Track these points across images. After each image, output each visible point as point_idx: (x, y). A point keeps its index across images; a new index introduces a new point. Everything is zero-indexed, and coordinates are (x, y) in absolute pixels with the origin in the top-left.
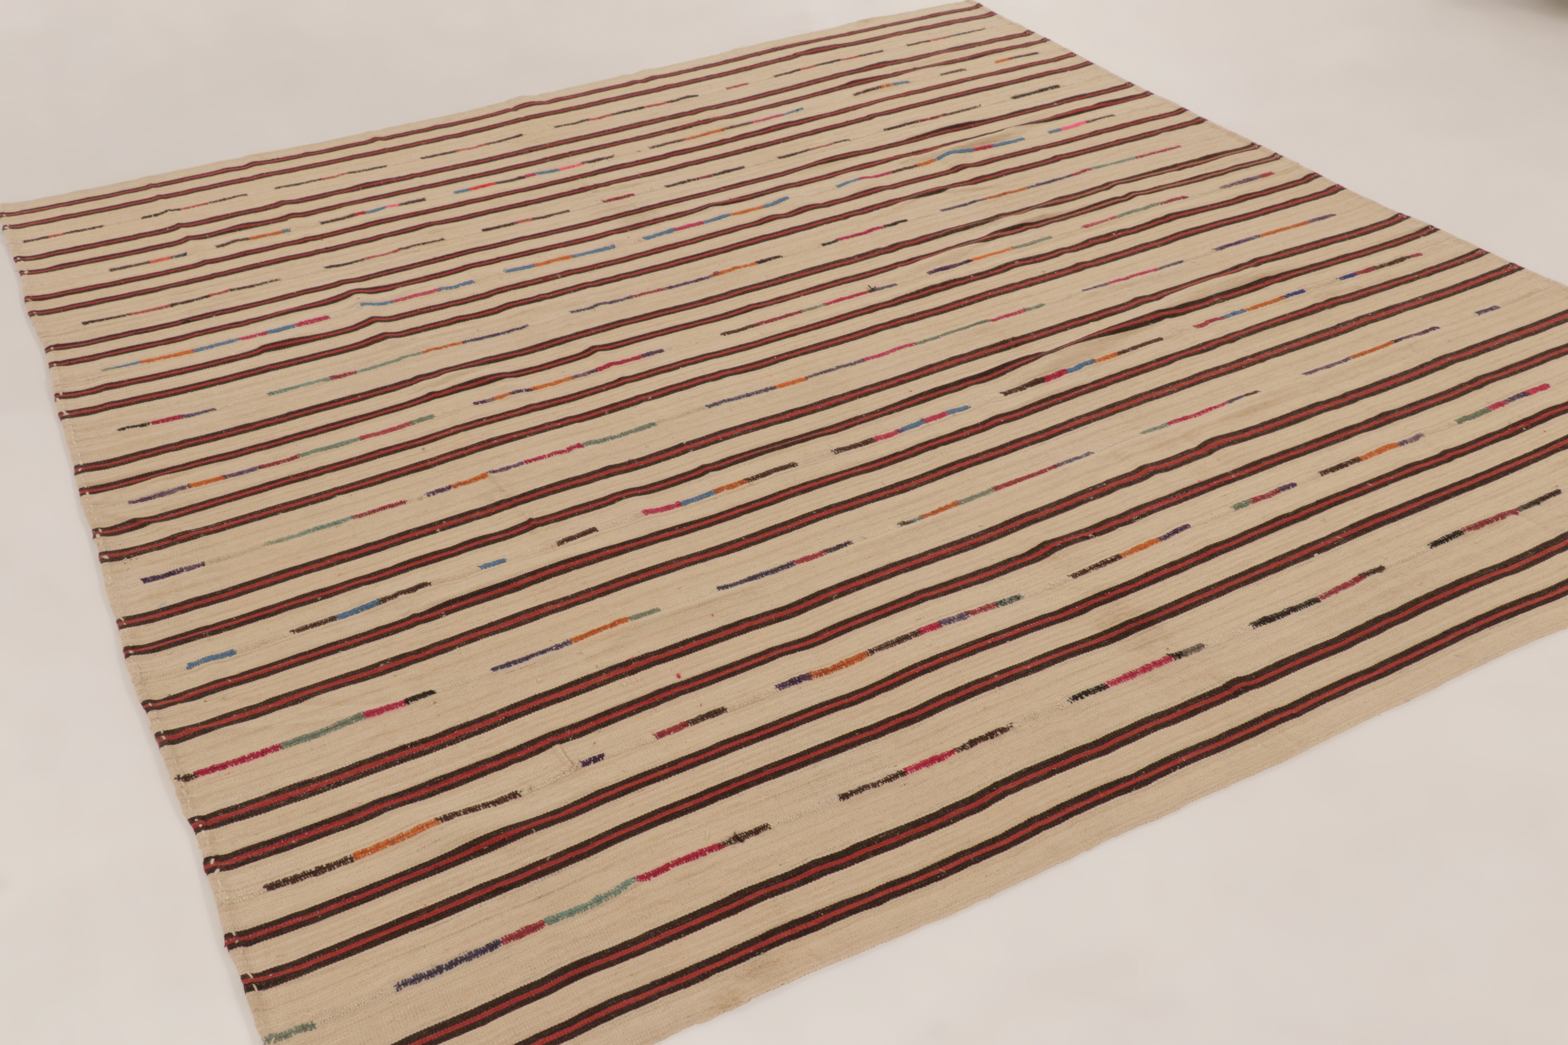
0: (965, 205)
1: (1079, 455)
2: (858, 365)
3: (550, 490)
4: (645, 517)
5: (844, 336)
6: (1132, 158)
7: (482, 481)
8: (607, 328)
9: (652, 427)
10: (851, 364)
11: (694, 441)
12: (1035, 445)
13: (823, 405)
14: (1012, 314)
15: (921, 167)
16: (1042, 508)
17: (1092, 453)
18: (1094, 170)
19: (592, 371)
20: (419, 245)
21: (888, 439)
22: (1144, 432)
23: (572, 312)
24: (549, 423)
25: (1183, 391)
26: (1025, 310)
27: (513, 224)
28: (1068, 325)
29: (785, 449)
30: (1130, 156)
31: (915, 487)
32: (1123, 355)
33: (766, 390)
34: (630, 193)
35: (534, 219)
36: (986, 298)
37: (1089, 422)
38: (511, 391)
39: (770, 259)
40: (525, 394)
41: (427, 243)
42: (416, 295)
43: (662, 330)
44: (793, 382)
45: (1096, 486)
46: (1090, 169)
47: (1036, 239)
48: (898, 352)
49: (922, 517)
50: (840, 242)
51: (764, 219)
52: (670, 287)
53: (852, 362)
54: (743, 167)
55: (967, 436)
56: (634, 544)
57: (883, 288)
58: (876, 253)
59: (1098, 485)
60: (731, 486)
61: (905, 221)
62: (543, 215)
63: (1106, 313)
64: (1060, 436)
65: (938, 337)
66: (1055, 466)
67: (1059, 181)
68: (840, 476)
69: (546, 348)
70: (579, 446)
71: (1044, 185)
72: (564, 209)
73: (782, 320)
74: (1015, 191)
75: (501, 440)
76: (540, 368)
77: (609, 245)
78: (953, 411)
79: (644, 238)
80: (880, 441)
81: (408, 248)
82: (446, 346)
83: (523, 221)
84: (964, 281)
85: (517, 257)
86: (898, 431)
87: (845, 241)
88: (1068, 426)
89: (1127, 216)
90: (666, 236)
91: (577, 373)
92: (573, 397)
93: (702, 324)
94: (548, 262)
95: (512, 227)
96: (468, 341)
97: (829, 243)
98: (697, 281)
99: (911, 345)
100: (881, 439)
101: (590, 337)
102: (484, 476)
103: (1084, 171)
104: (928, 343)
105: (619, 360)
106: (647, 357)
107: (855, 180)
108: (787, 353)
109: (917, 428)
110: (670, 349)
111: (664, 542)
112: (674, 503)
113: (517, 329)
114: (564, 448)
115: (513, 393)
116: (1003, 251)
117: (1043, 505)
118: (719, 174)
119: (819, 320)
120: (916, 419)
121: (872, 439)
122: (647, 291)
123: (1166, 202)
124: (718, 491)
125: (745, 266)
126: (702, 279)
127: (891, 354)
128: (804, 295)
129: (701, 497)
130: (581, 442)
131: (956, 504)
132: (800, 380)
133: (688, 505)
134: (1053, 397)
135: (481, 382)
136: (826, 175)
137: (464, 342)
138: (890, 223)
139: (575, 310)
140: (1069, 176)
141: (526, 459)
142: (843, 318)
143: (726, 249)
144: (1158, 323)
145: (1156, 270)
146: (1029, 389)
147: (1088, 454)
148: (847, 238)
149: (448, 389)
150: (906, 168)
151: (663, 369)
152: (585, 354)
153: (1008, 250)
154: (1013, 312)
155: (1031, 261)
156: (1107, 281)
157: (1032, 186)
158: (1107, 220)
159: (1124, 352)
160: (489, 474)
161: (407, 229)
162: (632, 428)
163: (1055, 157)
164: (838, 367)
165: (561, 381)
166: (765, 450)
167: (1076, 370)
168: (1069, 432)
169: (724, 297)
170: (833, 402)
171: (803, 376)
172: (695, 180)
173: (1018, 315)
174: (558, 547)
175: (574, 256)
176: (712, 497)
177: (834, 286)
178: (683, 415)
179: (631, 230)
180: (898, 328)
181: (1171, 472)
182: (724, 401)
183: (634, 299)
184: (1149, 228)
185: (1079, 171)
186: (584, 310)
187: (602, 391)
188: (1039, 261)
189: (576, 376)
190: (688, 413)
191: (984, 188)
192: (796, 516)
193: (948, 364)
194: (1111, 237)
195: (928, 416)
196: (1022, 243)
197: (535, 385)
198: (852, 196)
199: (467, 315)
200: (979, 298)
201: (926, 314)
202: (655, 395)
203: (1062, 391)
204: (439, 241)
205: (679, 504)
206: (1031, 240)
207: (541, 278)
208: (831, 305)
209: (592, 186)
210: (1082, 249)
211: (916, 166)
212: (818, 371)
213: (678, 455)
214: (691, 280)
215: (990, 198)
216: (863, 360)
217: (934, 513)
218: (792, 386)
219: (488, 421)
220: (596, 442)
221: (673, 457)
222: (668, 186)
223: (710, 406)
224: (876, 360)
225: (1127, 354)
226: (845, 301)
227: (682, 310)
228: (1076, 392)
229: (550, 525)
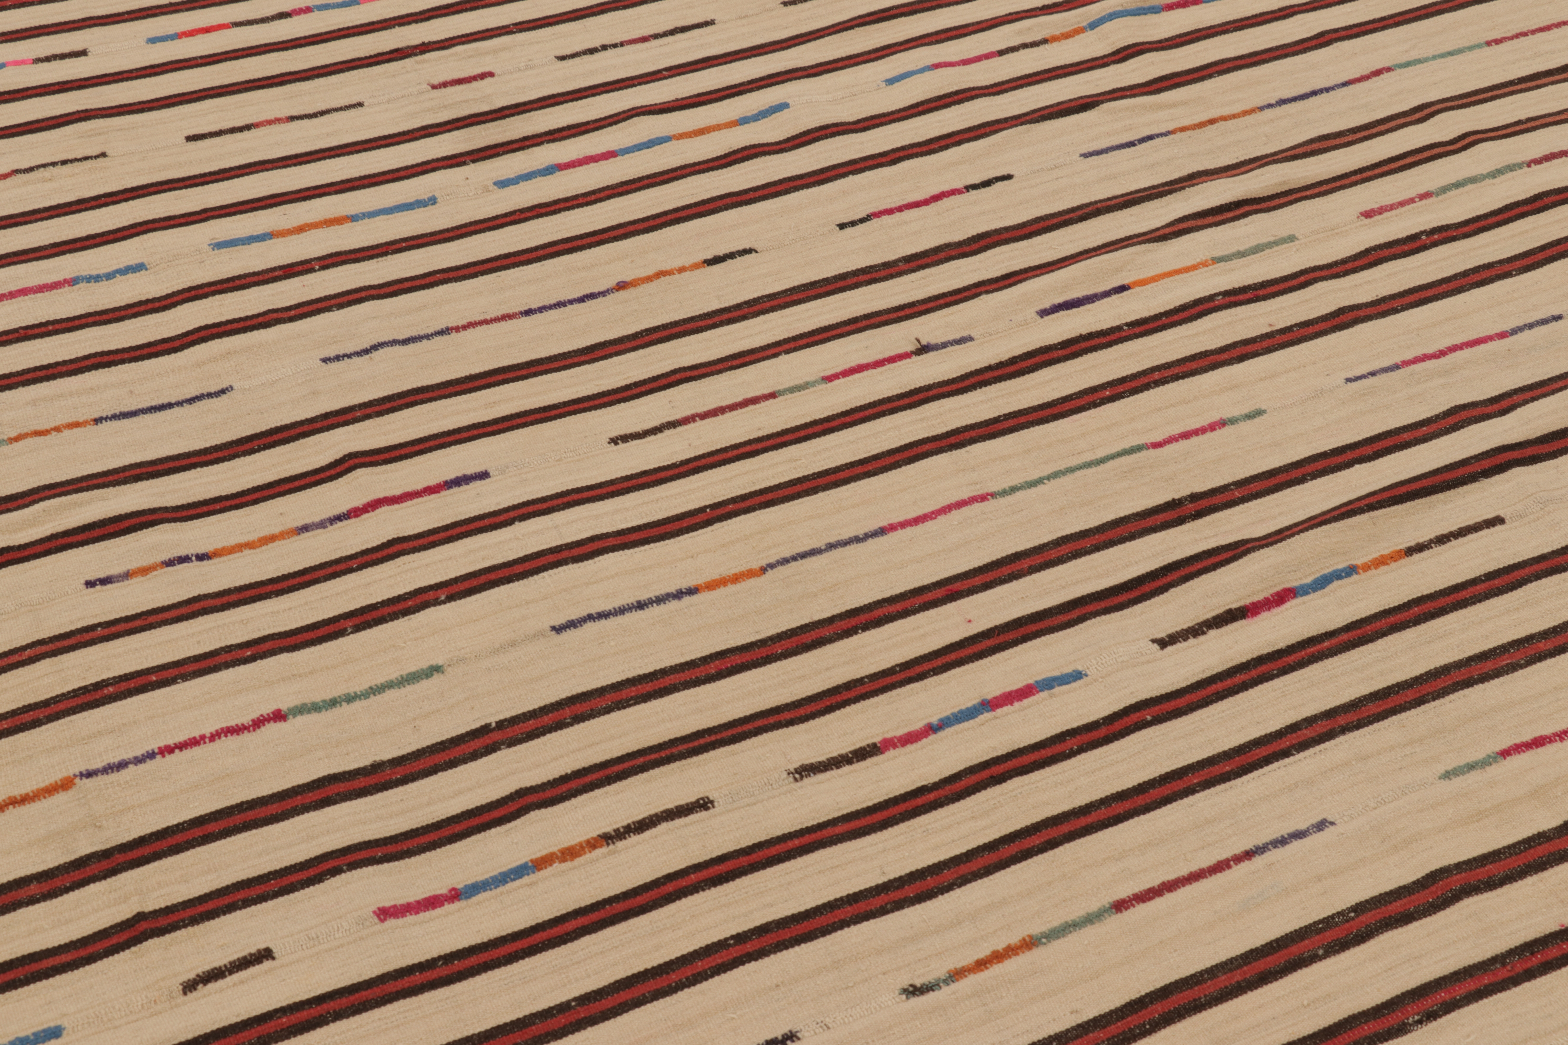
0: (1131, 144)
1: (1303, 826)
2: (870, 541)
3: (198, 832)
4: (380, 926)
5: (852, 465)
6: (1479, 46)
7: (60, 798)
8: (388, 405)
9: (436, 675)
10: (857, 540)
11: (514, 721)
12: (1213, 790)
13: (787, 644)
14: (1196, 432)
15: (1055, 44)
16: (1212, 972)
17: (1332, 823)
18: (1398, 71)
19: (339, 518)
20: (54, 164)
21: (910, 747)
22: (1448, 775)
23: (325, 360)
24: (229, 649)
25: (1539, 666)
26: (1222, 424)
27: (248, 127)
28: (1309, 469)
29: (695, 759)
30: (1474, 41)
31: (949, 888)
32: (1417, 557)
33: (679, 595)
34: (487, 69)
35: (292, 118)
36: (1147, 387)
37: (1329, 736)
38: (166, 557)
39: (731, 256)
40: (194, 567)
41: (72, 161)
42: (24, 292)
43: (495, 421)
44: (736, 579)
45: (1332, 917)
46: (1389, 69)
47: (1264, 240)
48: (956, 515)
49: (956, 975)
50: (875, 222)
51: (734, 152)
52: (528, 312)
53: (860, 533)
54: (711, 23)
55: (1072, 754)
56: (344, 1002)
57: (944, 345)
58: (942, 255)
59: (1339, 914)
60: (570, 853)
61: (1009, 177)
62: (311, 111)
63: (1389, 442)
64: (1266, 769)
65: (1039, 482)
66: (1248, 855)
67: (1325, 95)
68: (796, 842)
69: (259, 450)
70: (278, 716)
71: (1293, 104)
72: (354, 101)
73: (735, 413)
74: (1234, 116)
75: (124, 686)
76: (237, 501)
77: (425, 197)
78: (1049, 684)
79: (495, 184)
80: (891, 753)
81: (31, 169)
82: (57, 429)
83: (270, 122)
84: (1108, 339)
85: (241, 212)
86: (930, 729)
87: (885, 219)
88: (1285, 743)
89: (1454, 192)
90: (539, 181)
91: (308, 521)
92: (291, 582)
93: (574, 412)
94: (300, 229)
95: (246, 134)
96: (106, 419)
97: (853, 224)
98: (582, 300)
99: (983, 498)
100: (895, 746)
101: (351, 428)
102: (66, 784)
103: (1377, 73)
104: (1019, 494)
105: (398, 492)
106: (455, 490)
107: (922, 70)
108: (734, 500)
109: (972, 722)
110: (503, 472)
111: (408, 1001)
112: (444, 891)
113: (210, 395)
114: (246, 720)
115: (170, 563)
116: (1194, 268)
117: (1214, 962)
118: (665, 34)
119: (808, 419)
120: (970, 700)
121: (874, 745)
122: (482, 318)
123: (1538, 161)
124: (540, 864)
125: (682, 270)
126: (592, 296)
127: (941, 519)
128: (788, 352)
129: (503, 878)
130: (284, 707)
131: (1029, 944)
132: (750, 574)
133: (475, 899)
134: (1260, 660)
135: (110, 529)
136: (869, 52)
137: (98, 421)
138: (977, 180)
139: (332, 354)
140: (1345, 84)
141: (162, 744)
142: (857, 416)
143: (652, 223)
144: (1497, 478)
145: (1502, 335)
146: (1213, 633)
147: (1321, 825)
148: (889, 212)
149: (41, 541)
150: (1025, 46)
151: (481, 524)
152: (333, 472)
153: (1205, 264)
154: (1198, 425)
155: (1249, 295)
156: (1398, 359)
157: (1270, 106)
158: (1412, 201)
159: (1420, 548)
160: (77, 780)
161: (37, 121)
162: (394, 674)
163: (1322, 34)
164: (831, 546)
165: (272, 538)
166: (653, 757)
167: (1315, 590)
168: (1286, 761)
169: (629, 345)
170: (808, 638)
171: (756, 565)
172: (615, 46)
173: (1209, 435)
174: (182, 999)
175: (353, 218)
176: (526, 880)
177: (849, 334)
178: (501, 649)
179: (474, 161)
180: (964, 450)
181: (1499, 891)
182: (590, 618)
183: (454, 335)
184: (1499, 224)
185: (1366, 72)
186: (349, 356)
187: (351, 570)
188: (1265, 298)
189: (305, 528)
190: (513, 644)
191: (1173, 105)
192: (691, 949)
193: (1053, 554)
194: (1417, 244)
195: (998, 693)
196: (1234, 249)
197: (219, 545)
198: (912, 107)
199: (117, 351)
200: (1134, 384)
201: (1023, 420)
202: (455, 589)
203: (1282, 645)
204: (96, 157)
205: (455, 895)
206: (1252, 243)
207: (281, 268)
208: (836, 382)
209: (416, 47)
210: (1355, 271)
211: (1045, 41)
212: (787, 554)
213: (474, 756)
214: (570, 297)
215: (1183, 129)
216: (882, 531)
217: (981, 965)
218: (731, 588)
219: (106, 631)
220: (315, 708)
221: (464, 760)
222: (562, 58)
223: (558, 629)
224: (909, 530)
225: (1426, 553)
226: (865, 373)
227: (541, 373)
228: (1311, 650)
229: (178, 933)
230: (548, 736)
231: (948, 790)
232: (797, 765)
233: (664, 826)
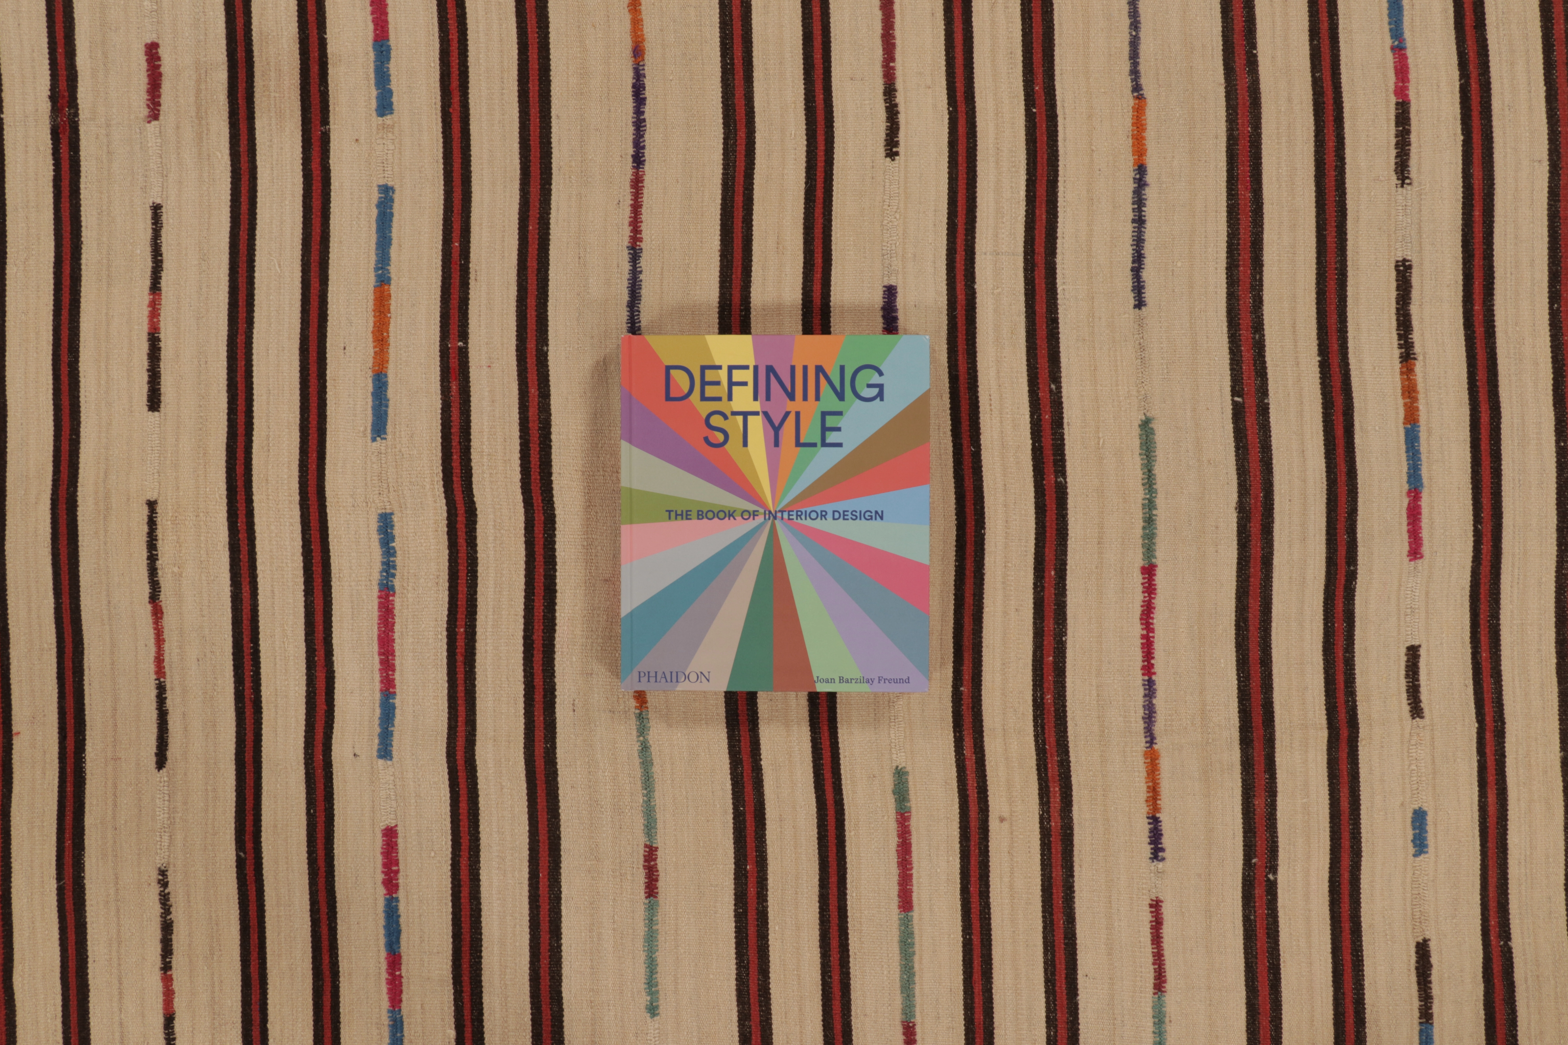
3: (1253, 666)
4: (1425, 560)
9: (1152, 429)
21: (1412, 75)
33: (1140, 183)
44: (1139, 125)
60: (1409, 391)
70: (1149, 570)
80: (1412, 95)
100: (1405, 88)
110: (893, 273)
112: (1404, 500)
121: (1397, 103)
132: (1138, 107)
133: (1425, 480)
151: (961, 319)
162: (1135, 461)
178: (1143, 361)
182: (1136, 270)
190: (1142, 348)
202: (1043, 374)
205: (1414, 494)
213: (1264, 428)
218: (1150, 136)
220: (1149, 538)
221: (1266, 438)
223: (1140, 303)
230: (1268, 359)
231: (1473, 69)
232: (1394, 177)
233: (1414, 309)
